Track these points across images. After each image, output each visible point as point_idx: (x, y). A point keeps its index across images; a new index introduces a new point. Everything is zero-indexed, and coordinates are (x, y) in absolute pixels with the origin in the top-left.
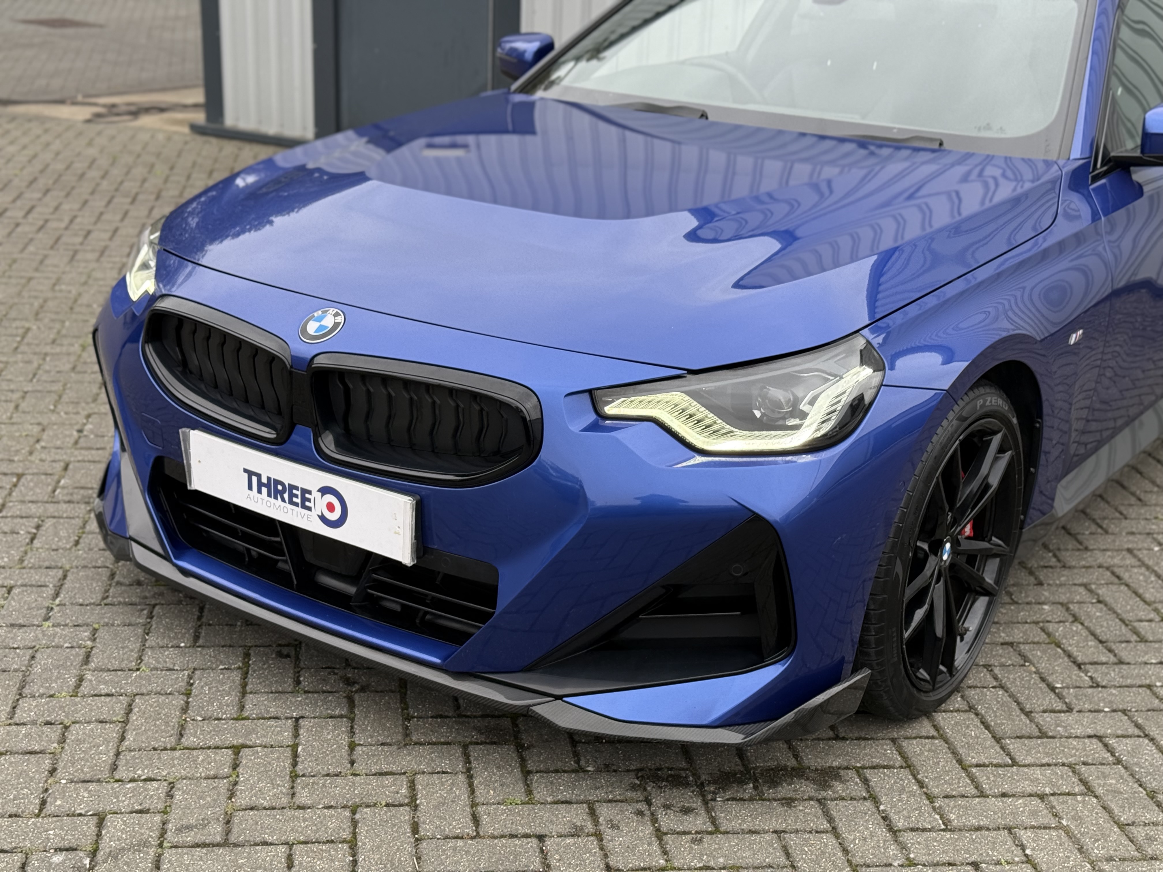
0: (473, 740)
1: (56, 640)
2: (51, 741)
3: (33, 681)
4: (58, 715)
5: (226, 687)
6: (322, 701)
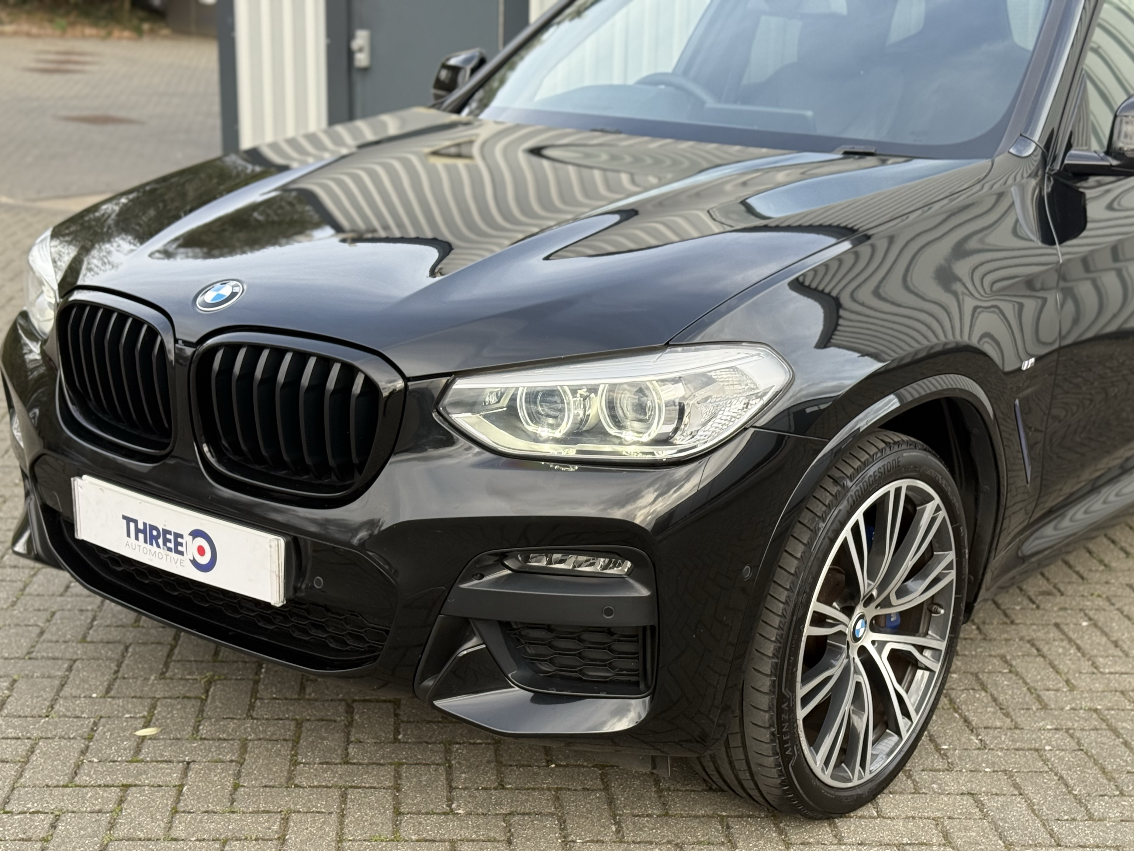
0: (354, 784)
6: (216, 747)
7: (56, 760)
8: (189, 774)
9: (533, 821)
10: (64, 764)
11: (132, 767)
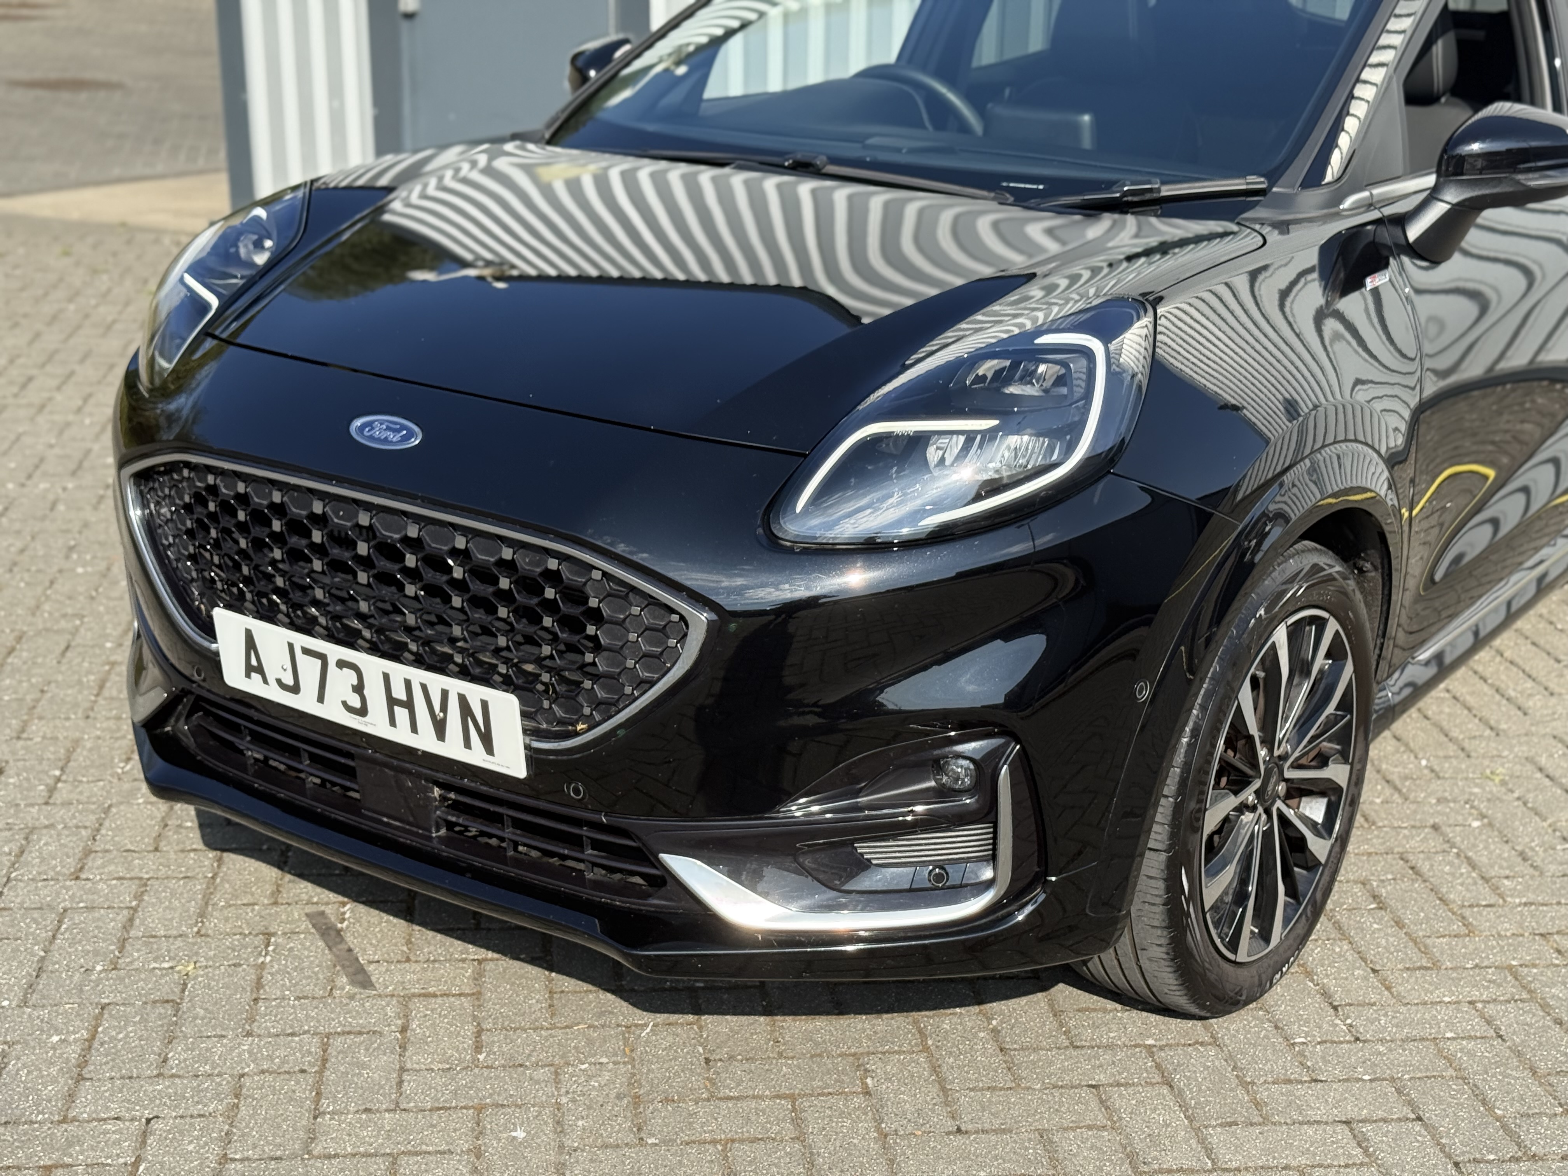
8: (149, 1141)
11: (58, 1132)
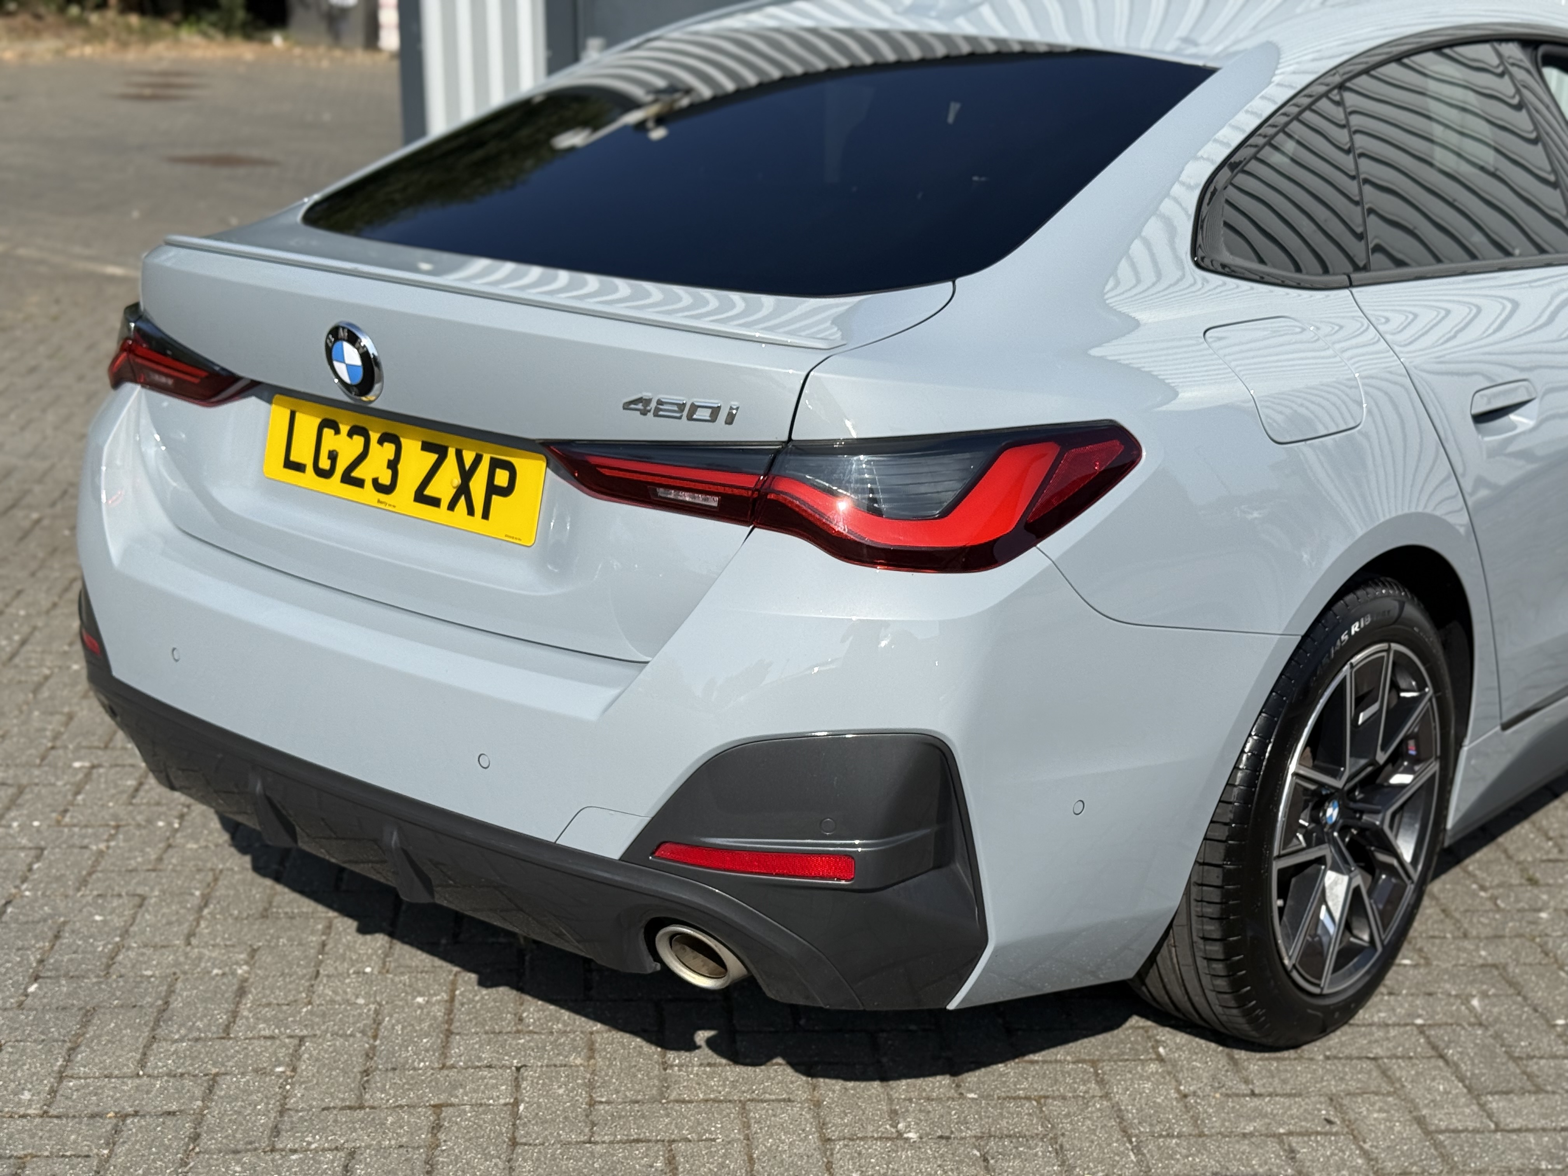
0: (754, 1096)
1: (203, 965)
2: (193, 1098)
3: (170, 1019)
4: (203, 1063)
5: (425, 1026)
6: (551, 1043)
7: (335, 1069)
9: (1017, 1148)
10: (345, 1072)
